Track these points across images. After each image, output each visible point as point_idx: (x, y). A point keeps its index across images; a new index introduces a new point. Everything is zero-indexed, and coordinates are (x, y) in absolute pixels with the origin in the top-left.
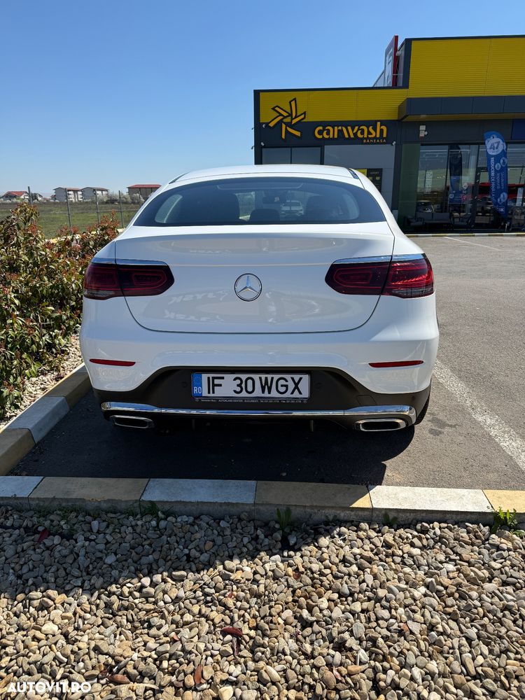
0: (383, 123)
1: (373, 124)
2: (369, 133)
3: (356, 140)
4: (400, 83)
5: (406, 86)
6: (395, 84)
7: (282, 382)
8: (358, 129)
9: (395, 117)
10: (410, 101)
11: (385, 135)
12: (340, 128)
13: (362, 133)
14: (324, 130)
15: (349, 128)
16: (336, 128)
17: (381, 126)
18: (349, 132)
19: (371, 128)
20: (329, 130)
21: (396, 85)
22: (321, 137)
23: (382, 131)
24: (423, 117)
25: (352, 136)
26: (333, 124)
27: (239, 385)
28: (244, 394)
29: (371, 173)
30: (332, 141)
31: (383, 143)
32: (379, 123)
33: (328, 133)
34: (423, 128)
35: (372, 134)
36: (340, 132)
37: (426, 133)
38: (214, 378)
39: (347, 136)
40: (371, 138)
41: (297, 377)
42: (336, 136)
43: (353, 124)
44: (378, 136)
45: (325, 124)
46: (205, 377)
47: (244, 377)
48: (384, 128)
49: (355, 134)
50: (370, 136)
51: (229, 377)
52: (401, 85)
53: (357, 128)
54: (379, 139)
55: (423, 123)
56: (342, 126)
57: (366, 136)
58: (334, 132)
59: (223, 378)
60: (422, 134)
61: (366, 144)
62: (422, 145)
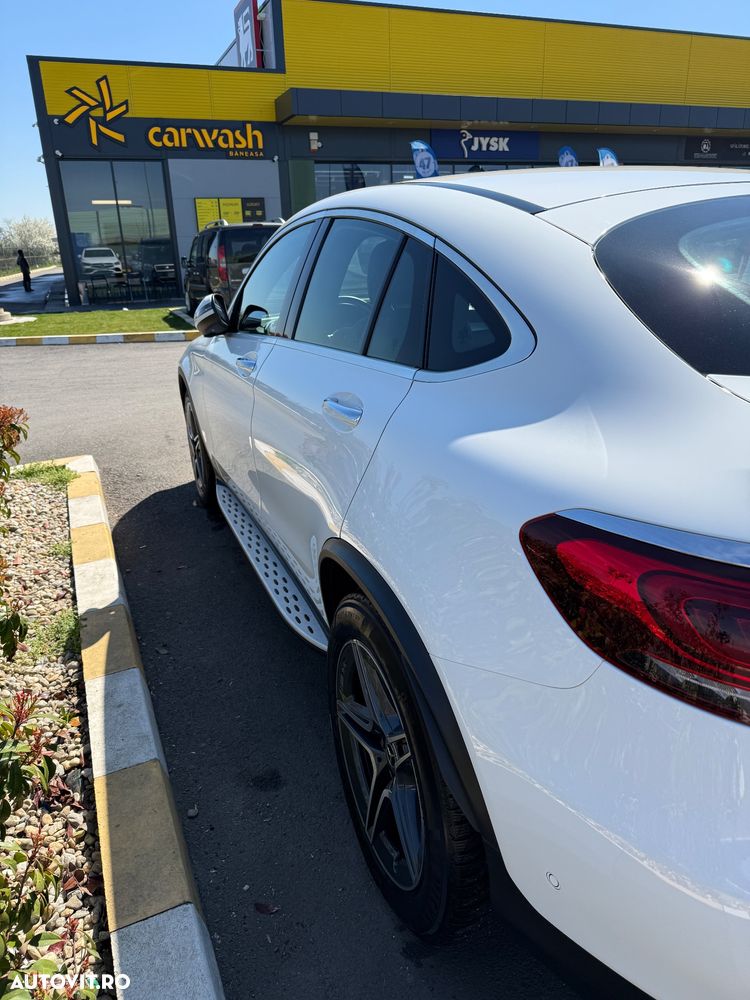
0: (256, 125)
2: (237, 141)
3: (217, 152)
4: (272, 63)
5: (281, 68)
6: (261, 65)
8: (219, 134)
9: (270, 117)
10: (295, 93)
11: (261, 146)
12: (189, 131)
13: (226, 140)
14: (163, 132)
15: (204, 131)
16: (183, 131)
17: (253, 130)
18: (204, 139)
19: (238, 133)
20: (171, 134)
21: (263, 67)
22: (159, 144)
23: (255, 138)
24: (313, 118)
25: (211, 145)
26: (179, 124)
29: (248, 205)
30: (179, 152)
31: (259, 158)
32: (249, 126)
33: (171, 139)
34: (314, 136)
35: (240, 143)
36: (190, 137)
37: (320, 145)
39: (202, 145)
40: (241, 150)
42: (184, 144)
43: (210, 125)
44: (251, 146)
45: (164, 123)
48: (258, 133)
49: (215, 142)
50: (238, 146)
52: (274, 67)
53: (215, 132)
54: (253, 150)
55: (314, 129)
56: (192, 128)
57: (232, 146)
58: (180, 138)
60: (315, 145)
61: (234, 158)
62: (317, 162)
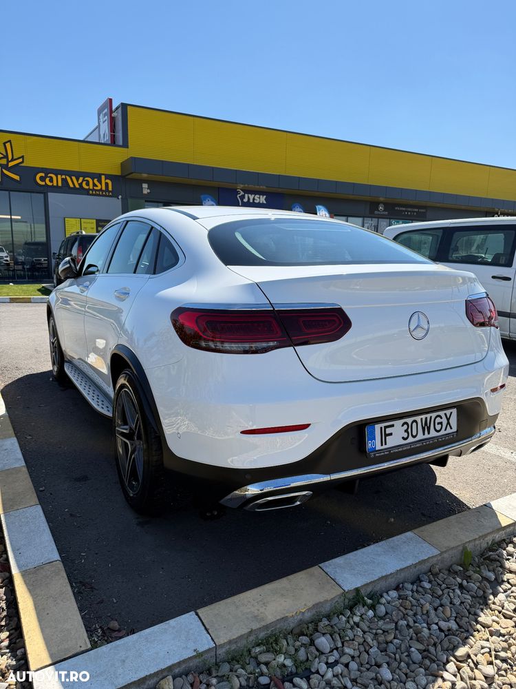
0: (107, 177)
1: (98, 176)
2: (94, 185)
3: (81, 191)
4: (120, 141)
5: (125, 145)
6: (113, 142)
7: (438, 420)
8: (83, 180)
9: (118, 172)
10: (134, 160)
11: (110, 189)
12: (64, 177)
13: (88, 184)
14: (46, 177)
15: (74, 178)
16: (59, 176)
17: (106, 179)
18: (73, 182)
19: (96, 180)
20: (51, 178)
21: (114, 143)
22: (43, 183)
23: (107, 184)
24: (145, 175)
25: (77, 186)
26: (57, 172)
27: (406, 431)
28: (411, 439)
29: (100, 224)
30: (56, 189)
31: (109, 196)
32: (103, 177)
33: (51, 180)
34: (145, 186)
35: (97, 186)
36: (64, 181)
37: (149, 191)
38: (386, 427)
39: (71, 185)
40: (96, 190)
41: (448, 412)
42: (60, 184)
43: (78, 175)
44: (104, 188)
45: (47, 171)
46: (378, 427)
47: (409, 420)
48: (109, 182)
49: (81, 185)
50: (95, 188)
51: (398, 423)
52: (121, 143)
53: (81, 179)
54: (105, 191)
55: (145, 181)
56: (66, 175)
57: (91, 187)
58: (58, 181)
59: (393, 426)
60: (146, 191)
61: (93, 195)
62: (146, 201)
